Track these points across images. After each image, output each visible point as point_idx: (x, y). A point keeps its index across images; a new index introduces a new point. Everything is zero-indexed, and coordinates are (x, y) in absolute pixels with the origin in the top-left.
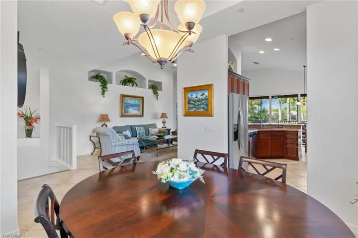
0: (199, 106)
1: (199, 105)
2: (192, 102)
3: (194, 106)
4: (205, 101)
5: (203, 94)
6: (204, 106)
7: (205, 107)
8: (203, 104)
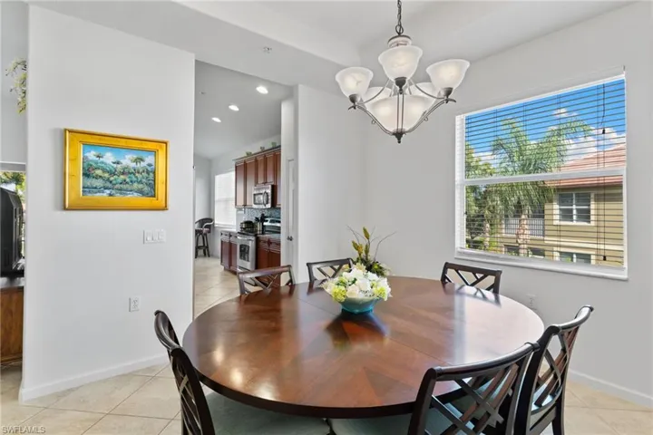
0: (124, 187)
1: (124, 182)
2: (99, 172)
3: (108, 185)
4: (145, 174)
5: (140, 160)
6: (140, 186)
7: (146, 189)
8: (140, 182)
